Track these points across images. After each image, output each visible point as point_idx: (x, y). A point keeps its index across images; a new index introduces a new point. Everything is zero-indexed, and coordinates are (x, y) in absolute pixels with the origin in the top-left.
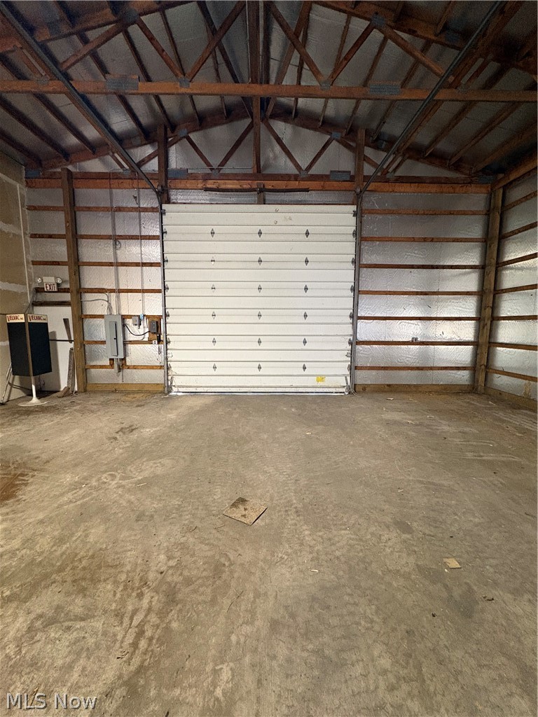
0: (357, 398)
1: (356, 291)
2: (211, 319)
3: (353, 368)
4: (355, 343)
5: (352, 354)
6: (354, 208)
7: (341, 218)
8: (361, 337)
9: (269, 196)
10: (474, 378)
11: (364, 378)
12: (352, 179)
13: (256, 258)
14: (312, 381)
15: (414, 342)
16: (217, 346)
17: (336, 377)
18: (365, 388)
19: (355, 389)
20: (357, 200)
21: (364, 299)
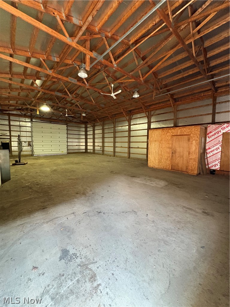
0: (68, 154)
1: (67, 138)
2: (42, 142)
3: (68, 150)
4: (68, 146)
5: (67, 148)
6: (66, 125)
7: (65, 127)
8: (68, 145)
9: (52, 122)
10: (85, 151)
11: (69, 151)
12: (66, 121)
13: (50, 132)
14: (61, 152)
15: (77, 146)
16: (43, 147)
17: (65, 151)
18: (70, 153)
19: (68, 153)
20: (67, 124)
21: (68, 139)
